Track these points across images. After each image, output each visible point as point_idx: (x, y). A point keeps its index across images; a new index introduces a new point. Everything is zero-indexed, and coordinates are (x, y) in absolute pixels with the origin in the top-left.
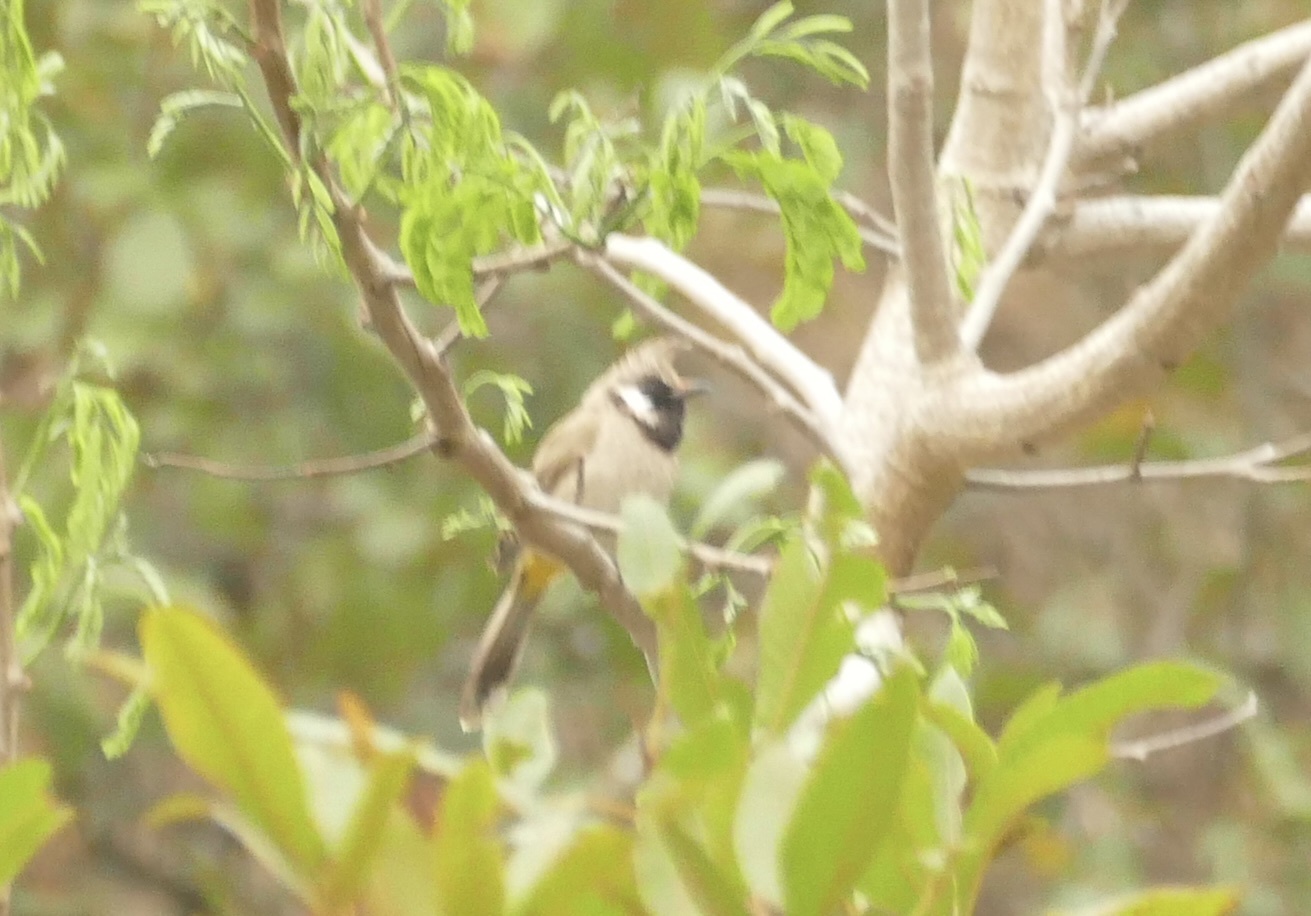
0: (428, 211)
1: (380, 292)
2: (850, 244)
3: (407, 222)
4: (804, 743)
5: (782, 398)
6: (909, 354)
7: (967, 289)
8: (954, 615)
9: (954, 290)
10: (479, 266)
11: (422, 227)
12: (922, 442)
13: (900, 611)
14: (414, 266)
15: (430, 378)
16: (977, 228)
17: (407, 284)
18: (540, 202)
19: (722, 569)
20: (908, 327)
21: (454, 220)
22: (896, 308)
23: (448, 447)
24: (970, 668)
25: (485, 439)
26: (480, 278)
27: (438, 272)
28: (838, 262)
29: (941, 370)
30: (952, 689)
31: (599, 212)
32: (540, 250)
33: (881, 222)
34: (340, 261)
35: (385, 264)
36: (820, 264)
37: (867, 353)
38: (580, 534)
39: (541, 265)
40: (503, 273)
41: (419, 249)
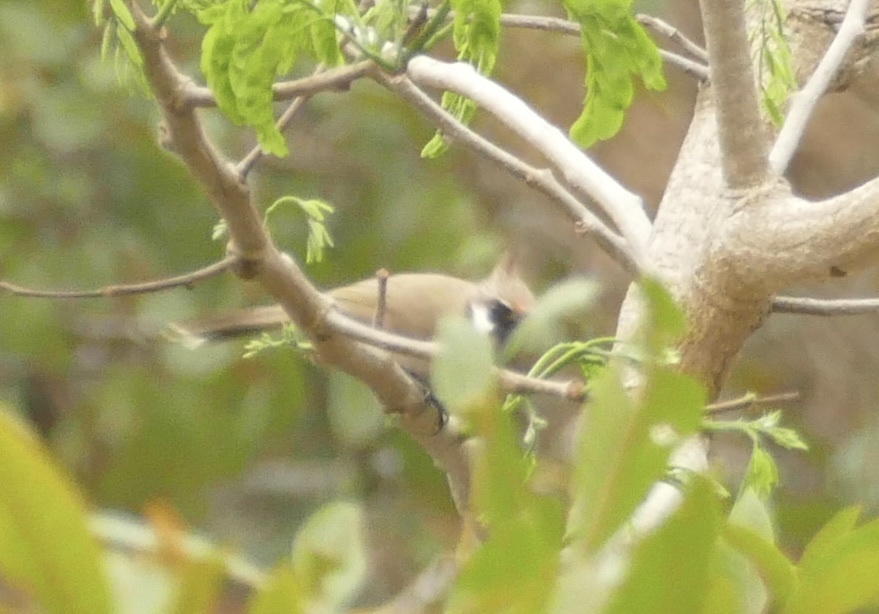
0: (229, 30)
1: (183, 112)
2: (651, 63)
3: (209, 42)
4: (611, 569)
5: (590, 220)
6: (718, 175)
7: (777, 113)
8: (755, 437)
9: (763, 113)
10: (279, 86)
11: (225, 46)
12: (729, 263)
13: (708, 434)
14: (216, 86)
15: (230, 197)
16: (787, 49)
17: (208, 103)
18: (342, 21)
19: (522, 390)
20: (716, 150)
21: (256, 38)
22: (705, 131)
23: (249, 268)
24: (769, 488)
25: (287, 259)
26: (281, 97)
27: (241, 91)
28: (638, 81)
29: (751, 193)
30: (753, 511)
31: (401, 32)
32: (342, 69)
33: (691, 45)
34: (143, 80)
35: (187, 84)
36: (620, 84)
37: (677, 175)
38: (381, 354)
39: (343, 85)
40: (307, 93)
41: (223, 68)
